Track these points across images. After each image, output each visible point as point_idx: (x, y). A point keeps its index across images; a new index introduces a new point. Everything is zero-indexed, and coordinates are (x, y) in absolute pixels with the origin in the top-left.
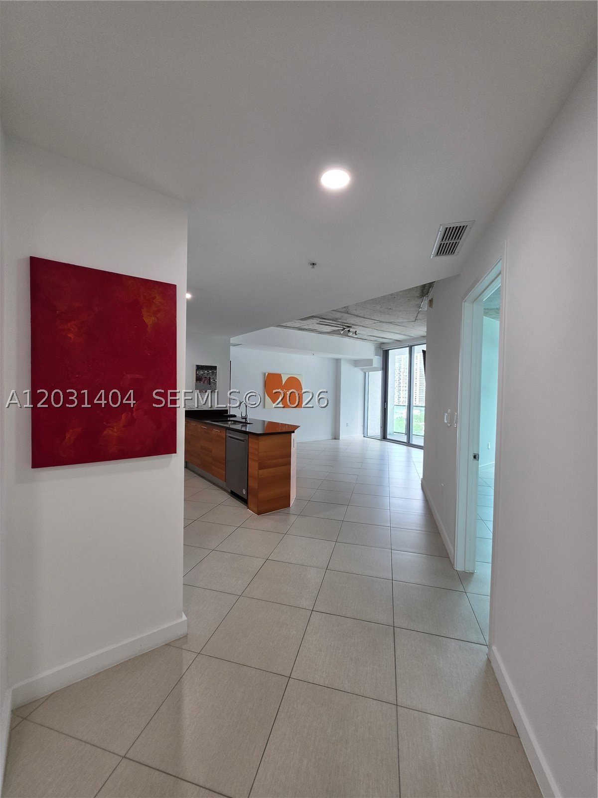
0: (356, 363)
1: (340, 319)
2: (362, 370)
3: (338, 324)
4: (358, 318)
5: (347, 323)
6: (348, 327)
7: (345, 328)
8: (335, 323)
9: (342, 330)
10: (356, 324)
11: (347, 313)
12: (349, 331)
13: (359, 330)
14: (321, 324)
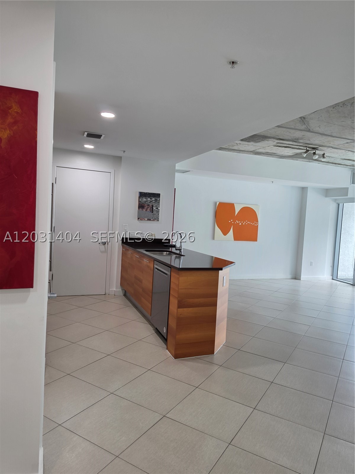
0: (327, 192)
1: (302, 139)
2: (335, 200)
3: (300, 146)
4: (324, 137)
5: (311, 144)
6: (314, 148)
7: (308, 150)
8: (295, 143)
9: (306, 152)
10: (323, 144)
11: (309, 131)
12: (314, 153)
13: (328, 152)
14: (279, 146)
